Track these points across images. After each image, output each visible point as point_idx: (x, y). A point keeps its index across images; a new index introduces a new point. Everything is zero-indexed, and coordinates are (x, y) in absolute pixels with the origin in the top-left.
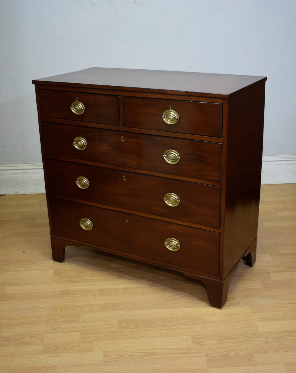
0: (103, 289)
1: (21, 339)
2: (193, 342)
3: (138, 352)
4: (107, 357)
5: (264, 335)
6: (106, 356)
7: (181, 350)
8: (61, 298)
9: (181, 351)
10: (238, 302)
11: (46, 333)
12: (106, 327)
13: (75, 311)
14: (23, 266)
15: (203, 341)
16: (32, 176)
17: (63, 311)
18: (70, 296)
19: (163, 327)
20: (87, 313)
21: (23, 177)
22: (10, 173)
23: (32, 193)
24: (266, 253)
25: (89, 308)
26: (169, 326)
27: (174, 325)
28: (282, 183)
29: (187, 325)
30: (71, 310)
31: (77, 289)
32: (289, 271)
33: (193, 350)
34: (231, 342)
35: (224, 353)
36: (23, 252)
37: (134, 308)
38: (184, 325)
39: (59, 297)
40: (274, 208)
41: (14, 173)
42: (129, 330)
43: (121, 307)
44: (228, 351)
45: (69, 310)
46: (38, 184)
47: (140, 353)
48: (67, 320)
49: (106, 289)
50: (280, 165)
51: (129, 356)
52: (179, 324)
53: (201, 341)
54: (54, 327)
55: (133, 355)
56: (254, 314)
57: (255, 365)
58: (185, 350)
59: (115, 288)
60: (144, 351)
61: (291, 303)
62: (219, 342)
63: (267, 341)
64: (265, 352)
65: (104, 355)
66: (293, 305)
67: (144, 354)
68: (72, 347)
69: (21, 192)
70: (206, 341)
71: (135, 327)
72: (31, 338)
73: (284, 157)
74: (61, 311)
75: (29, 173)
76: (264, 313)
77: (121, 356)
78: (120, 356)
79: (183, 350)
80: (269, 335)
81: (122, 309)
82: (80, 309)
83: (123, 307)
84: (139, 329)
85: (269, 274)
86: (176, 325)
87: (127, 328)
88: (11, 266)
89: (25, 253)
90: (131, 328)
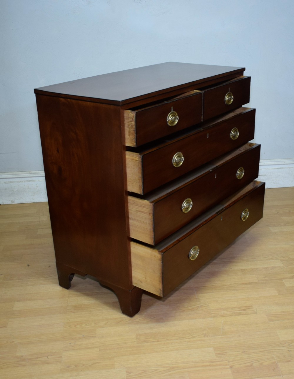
1: (37, 358)
2: (216, 354)
3: (162, 367)
4: (130, 373)
5: (285, 344)
6: (128, 372)
7: (205, 362)
8: (74, 312)
9: (205, 364)
10: (255, 311)
11: (63, 351)
12: (125, 342)
13: (91, 326)
14: (29, 280)
15: (226, 353)
16: (28, 185)
17: (78, 326)
18: (83, 310)
19: (184, 339)
20: (103, 327)
21: (19, 186)
22: (5, 182)
23: (28, 202)
24: (276, 259)
25: (105, 322)
27: (194, 337)
28: (282, 187)
29: (208, 337)
30: (86, 325)
33: (216, 362)
34: (253, 352)
35: (249, 364)
37: (150, 320)
38: (204, 337)
39: (71, 312)
40: (278, 213)
41: (9, 182)
42: (149, 344)
44: (252, 362)
45: (83, 325)
46: (34, 193)
47: (164, 367)
48: (83, 336)
50: (280, 168)
51: (152, 372)
52: (198, 336)
53: (224, 353)
54: (70, 344)
55: (156, 370)
56: (273, 322)
57: (281, 375)
58: (209, 362)
60: (167, 366)
62: (241, 353)
63: (289, 349)
64: (289, 361)
65: (127, 372)
67: (168, 368)
68: (92, 364)
69: (17, 202)
70: (228, 352)
71: (154, 341)
72: (49, 357)
73: (284, 160)
74: (75, 326)
75: (25, 181)
76: (283, 321)
77: (145, 371)
78: (143, 371)
79: (207, 362)
80: (291, 344)
81: (138, 322)
82: (95, 324)
83: (140, 320)
84: (159, 342)
85: (282, 281)
86: (196, 336)
87: (148, 342)
88: (17, 281)
89: (30, 266)
90: (151, 342)
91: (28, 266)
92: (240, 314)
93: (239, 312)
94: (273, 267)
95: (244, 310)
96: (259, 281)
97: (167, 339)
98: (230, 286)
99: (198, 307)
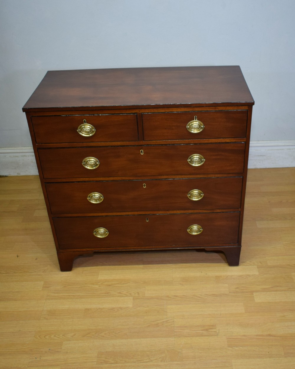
0: (88, 309)
8: (47, 319)
10: (218, 331)
11: (28, 367)
12: (85, 361)
13: (59, 338)
14: (15, 274)
17: (47, 337)
18: (56, 317)
19: (141, 363)
20: (69, 341)
21: (23, 160)
23: (34, 175)
24: (253, 265)
25: (72, 334)
26: (147, 362)
27: (152, 361)
29: (164, 362)
30: (55, 336)
31: (63, 309)
32: (273, 291)
36: (16, 256)
37: (115, 336)
38: (161, 361)
39: (45, 318)
40: (269, 202)
42: (107, 365)
43: (103, 334)
45: (52, 336)
48: (50, 349)
49: (91, 309)
52: (156, 359)
54: (36, 358)
56: (231, 349)
59: (100, 308)
61: (270, 335)
66: (271, 338)
69: (22, 174)
71: (113, 362)
74: (44, 337)
76: (241, 348)
81: (103, 336)
82: (64, 335)
83: (105, 334)
84: (117, 364)
85: (253, 295)
86: (153, 360)
87: (106, 362)
88: (4, 275)
89: (19, 257)
90: (110, 363)
91: (18, 257)
92: (202, 335)
93: (201, 332)
94: (248, 275)
95: (207, 330)
96: (230, 293)
97: (125, 361)
98: (200, 297)
99: (164, 322)
